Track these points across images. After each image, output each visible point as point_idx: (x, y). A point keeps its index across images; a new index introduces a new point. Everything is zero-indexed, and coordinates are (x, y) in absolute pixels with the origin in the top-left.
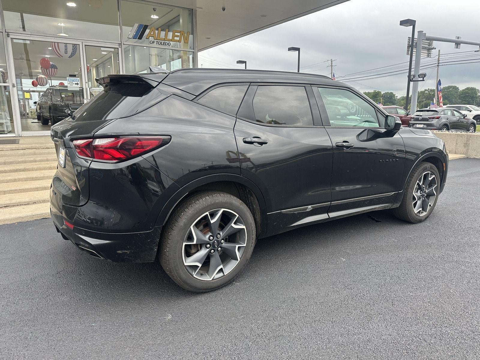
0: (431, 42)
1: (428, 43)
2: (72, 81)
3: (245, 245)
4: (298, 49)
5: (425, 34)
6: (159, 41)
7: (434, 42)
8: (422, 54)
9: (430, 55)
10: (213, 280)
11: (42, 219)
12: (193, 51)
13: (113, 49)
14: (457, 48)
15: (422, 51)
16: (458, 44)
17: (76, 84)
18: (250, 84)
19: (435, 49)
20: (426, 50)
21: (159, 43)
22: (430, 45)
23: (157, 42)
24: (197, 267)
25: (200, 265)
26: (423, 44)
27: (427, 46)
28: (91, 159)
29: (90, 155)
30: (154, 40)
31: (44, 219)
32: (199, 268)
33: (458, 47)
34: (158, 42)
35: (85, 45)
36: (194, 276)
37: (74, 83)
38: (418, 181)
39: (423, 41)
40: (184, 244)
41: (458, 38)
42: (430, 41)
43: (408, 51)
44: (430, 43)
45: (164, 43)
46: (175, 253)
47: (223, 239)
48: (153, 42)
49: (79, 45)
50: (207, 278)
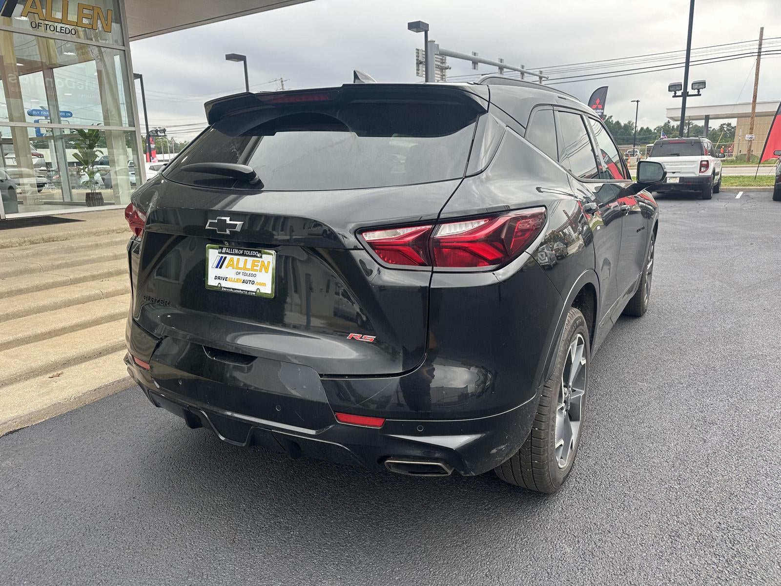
0: (444, 58)
1: (441, 59)
4: (242, 58)
5: (438, 45)
6: (50, 23)
7: (448, 58)
8: (436, 75)
9: (444, 77)
12: (123, 48)
14: (475, 68)
15: (436, 72)
16: (475, 63)
19: (450, 69)
20: (438, 70)
21: (52, 29)
22: (442, 63)
23: (47, 25)
26: (436, 61)
27: (439, 64)
28: (430, 268)
29: (423, 260)
30: (41, 21)
33: (476, 68)
34: (48, 26)
39: (436, 56)
41: (475, 54)
42: (443, 57)
43: (418, 70)
44: (443, 60)
45: (61, 30)
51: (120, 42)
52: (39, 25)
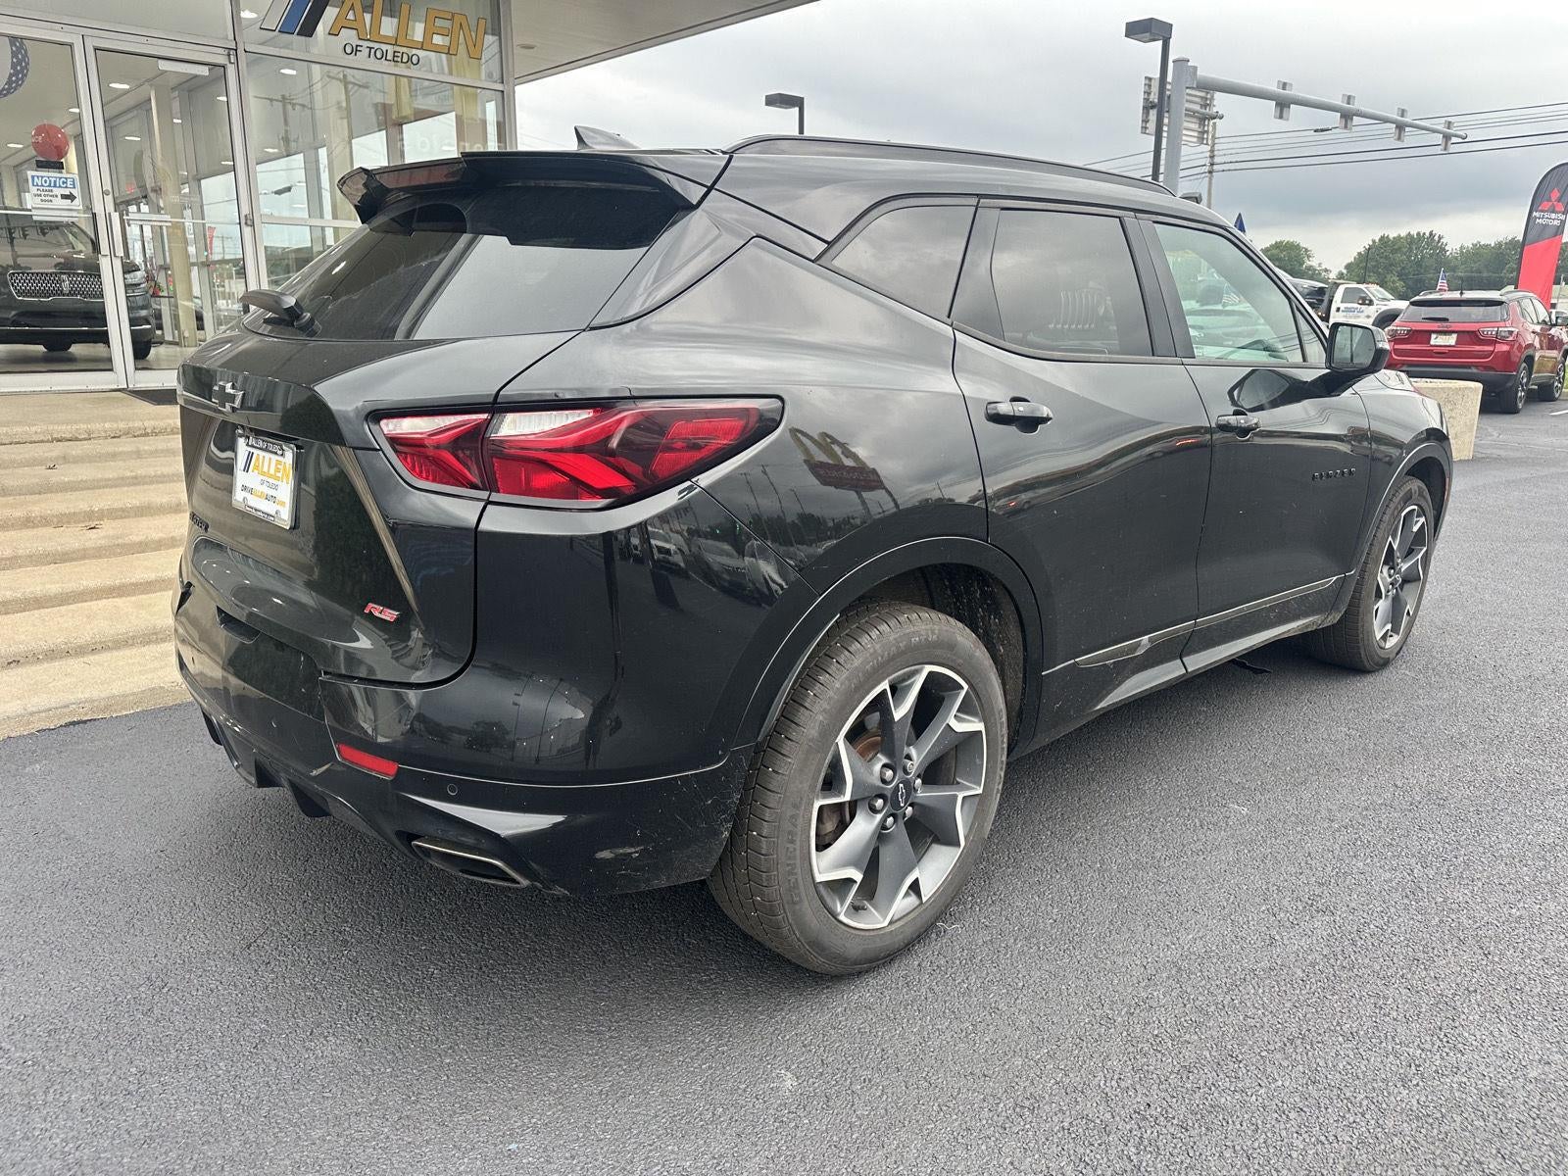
0: (1209, 96)
1: (1202, 98)
2: (50, 186)
3: (980, 791)
4: (796, 102)
5: (1195, 68)
6: (376, 46)
7: (1218, 95)
8: (1185, 132)
9: (1205, 136)
10: (891, 923)
11: (67, 725)
12: (499, 87)
13: (206, 68)
14: (1281, 117)
15: (1186, 124)
16: (1283, 105)
17: (64, 197)
18: (978, 203)
19: (1221, 118)
20: (1194, 120)
21: (379, 55)
22: (1205, 106)
23: (371, 48)
24: (850, 881)
25: (858, 876)
26: (1187, 101)
27: (1197, 108)
28: (484, 495)
29: (477, 480)
30: (360, 43)
31: (74, 723)
32: (855, 887)
33: (1284, 115)
34: (373, 50)
35: (96, 49)
36: (842, 918)
37: (58, 192)
38: (1390, 539)
39: (1188, 91)
40: (817, 805)
41: (1284, 86)
42: (1207, 93)
43: (1145, 121)
44: (1207, 99)
45: (394, 56)
46: (792, 842)
47: (919, 776)
48: (356, 50)
49: (71, 45)
50: (875, 920)
51: (496, 75)
52: (359, 48)
